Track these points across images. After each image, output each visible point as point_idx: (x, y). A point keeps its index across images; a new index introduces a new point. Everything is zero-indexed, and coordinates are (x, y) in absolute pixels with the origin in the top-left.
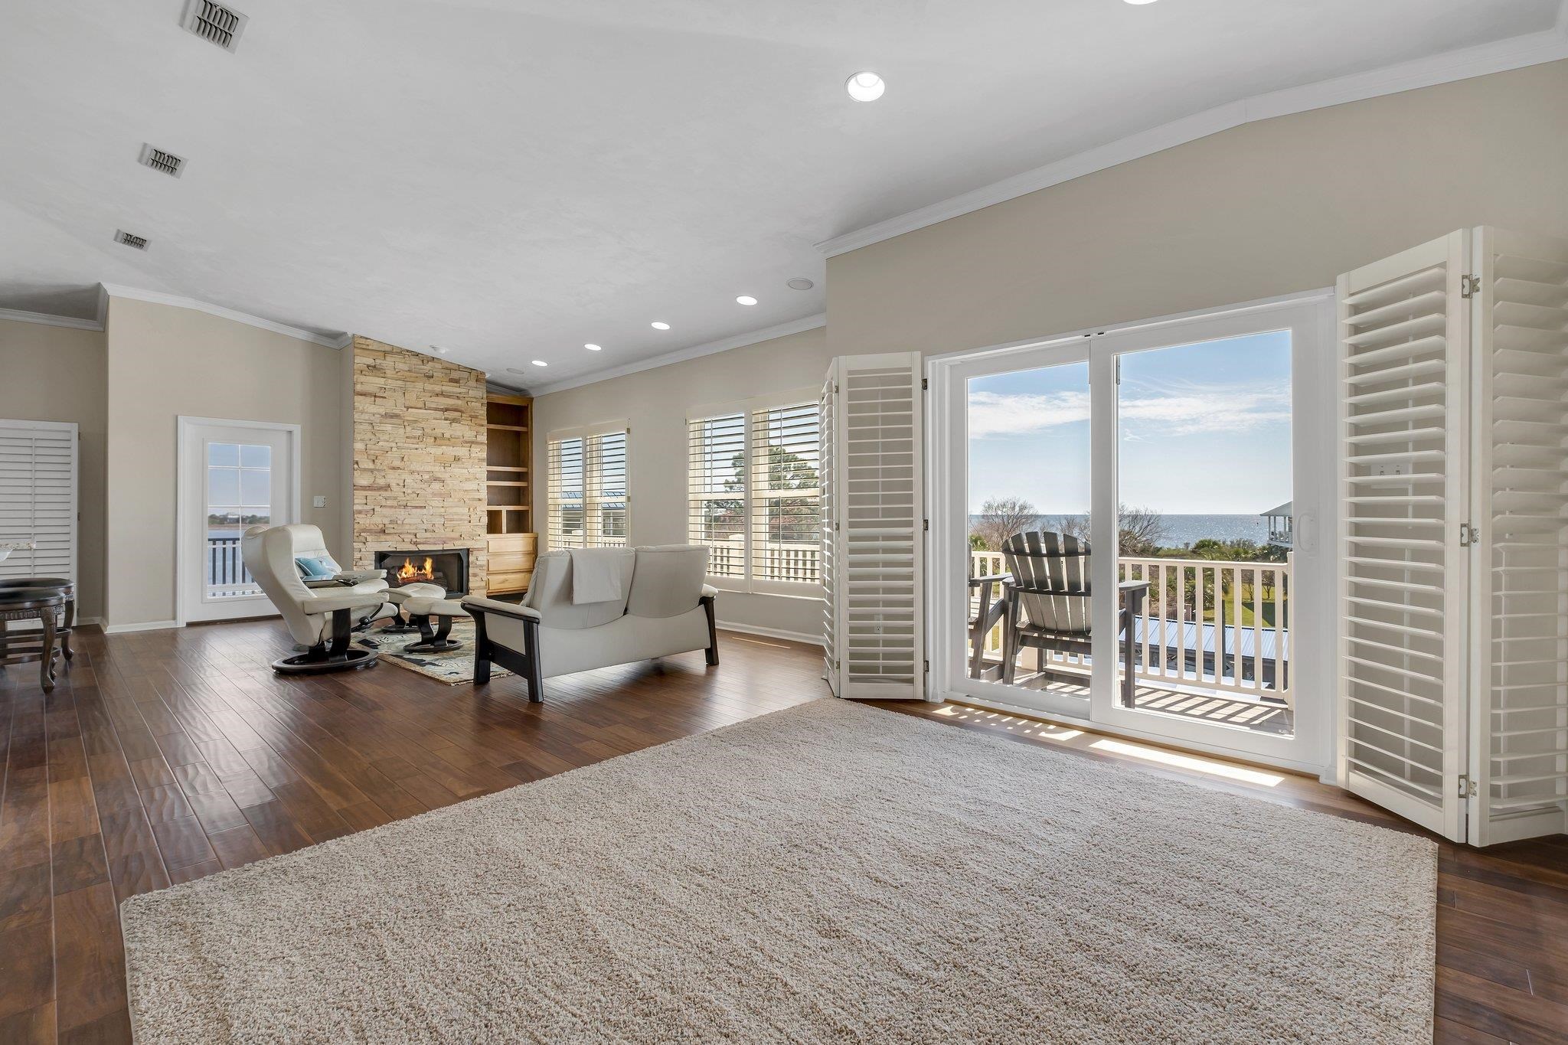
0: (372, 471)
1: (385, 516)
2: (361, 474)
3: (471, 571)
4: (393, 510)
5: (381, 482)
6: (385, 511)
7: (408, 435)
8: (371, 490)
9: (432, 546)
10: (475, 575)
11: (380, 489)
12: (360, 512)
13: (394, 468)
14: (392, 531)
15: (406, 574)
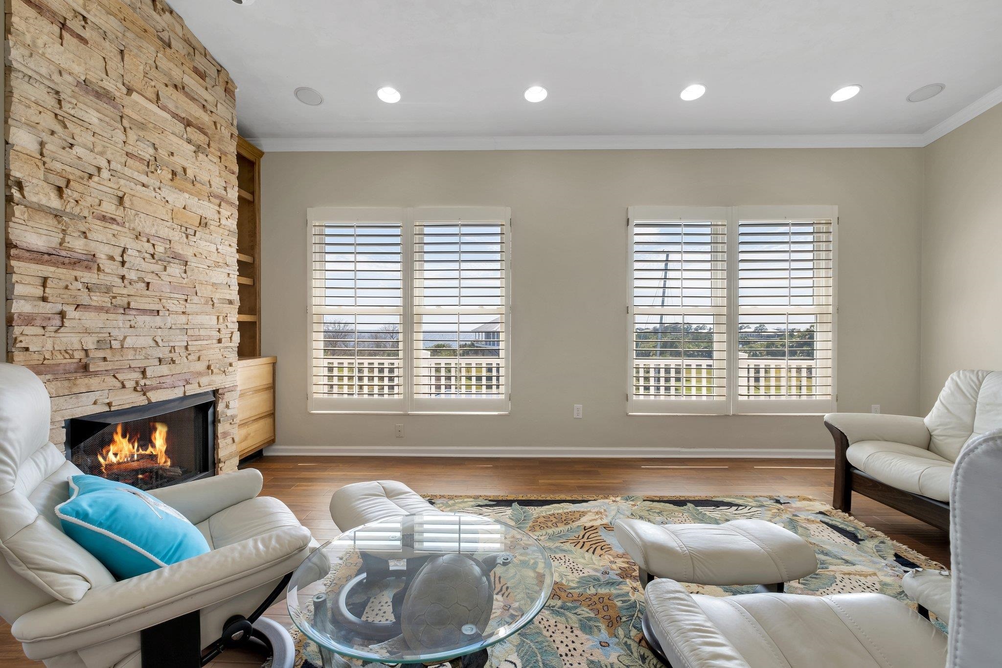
0: (57, 216)
1: (87, 332)
2: (30, 218)
3: (221, 429)
4: (104, 316)
5: (78, 245)
6: (91, 320)
7: (129, 149)
8: (55, 264)
9: (169, 391)
10: (226, 434)
11: (75, 263)
12: (29, 320)
13: (104, 218)
14: (102, 366)
15: (116, 455)
